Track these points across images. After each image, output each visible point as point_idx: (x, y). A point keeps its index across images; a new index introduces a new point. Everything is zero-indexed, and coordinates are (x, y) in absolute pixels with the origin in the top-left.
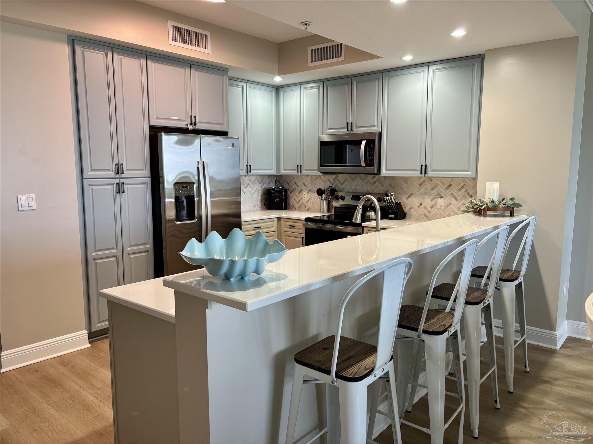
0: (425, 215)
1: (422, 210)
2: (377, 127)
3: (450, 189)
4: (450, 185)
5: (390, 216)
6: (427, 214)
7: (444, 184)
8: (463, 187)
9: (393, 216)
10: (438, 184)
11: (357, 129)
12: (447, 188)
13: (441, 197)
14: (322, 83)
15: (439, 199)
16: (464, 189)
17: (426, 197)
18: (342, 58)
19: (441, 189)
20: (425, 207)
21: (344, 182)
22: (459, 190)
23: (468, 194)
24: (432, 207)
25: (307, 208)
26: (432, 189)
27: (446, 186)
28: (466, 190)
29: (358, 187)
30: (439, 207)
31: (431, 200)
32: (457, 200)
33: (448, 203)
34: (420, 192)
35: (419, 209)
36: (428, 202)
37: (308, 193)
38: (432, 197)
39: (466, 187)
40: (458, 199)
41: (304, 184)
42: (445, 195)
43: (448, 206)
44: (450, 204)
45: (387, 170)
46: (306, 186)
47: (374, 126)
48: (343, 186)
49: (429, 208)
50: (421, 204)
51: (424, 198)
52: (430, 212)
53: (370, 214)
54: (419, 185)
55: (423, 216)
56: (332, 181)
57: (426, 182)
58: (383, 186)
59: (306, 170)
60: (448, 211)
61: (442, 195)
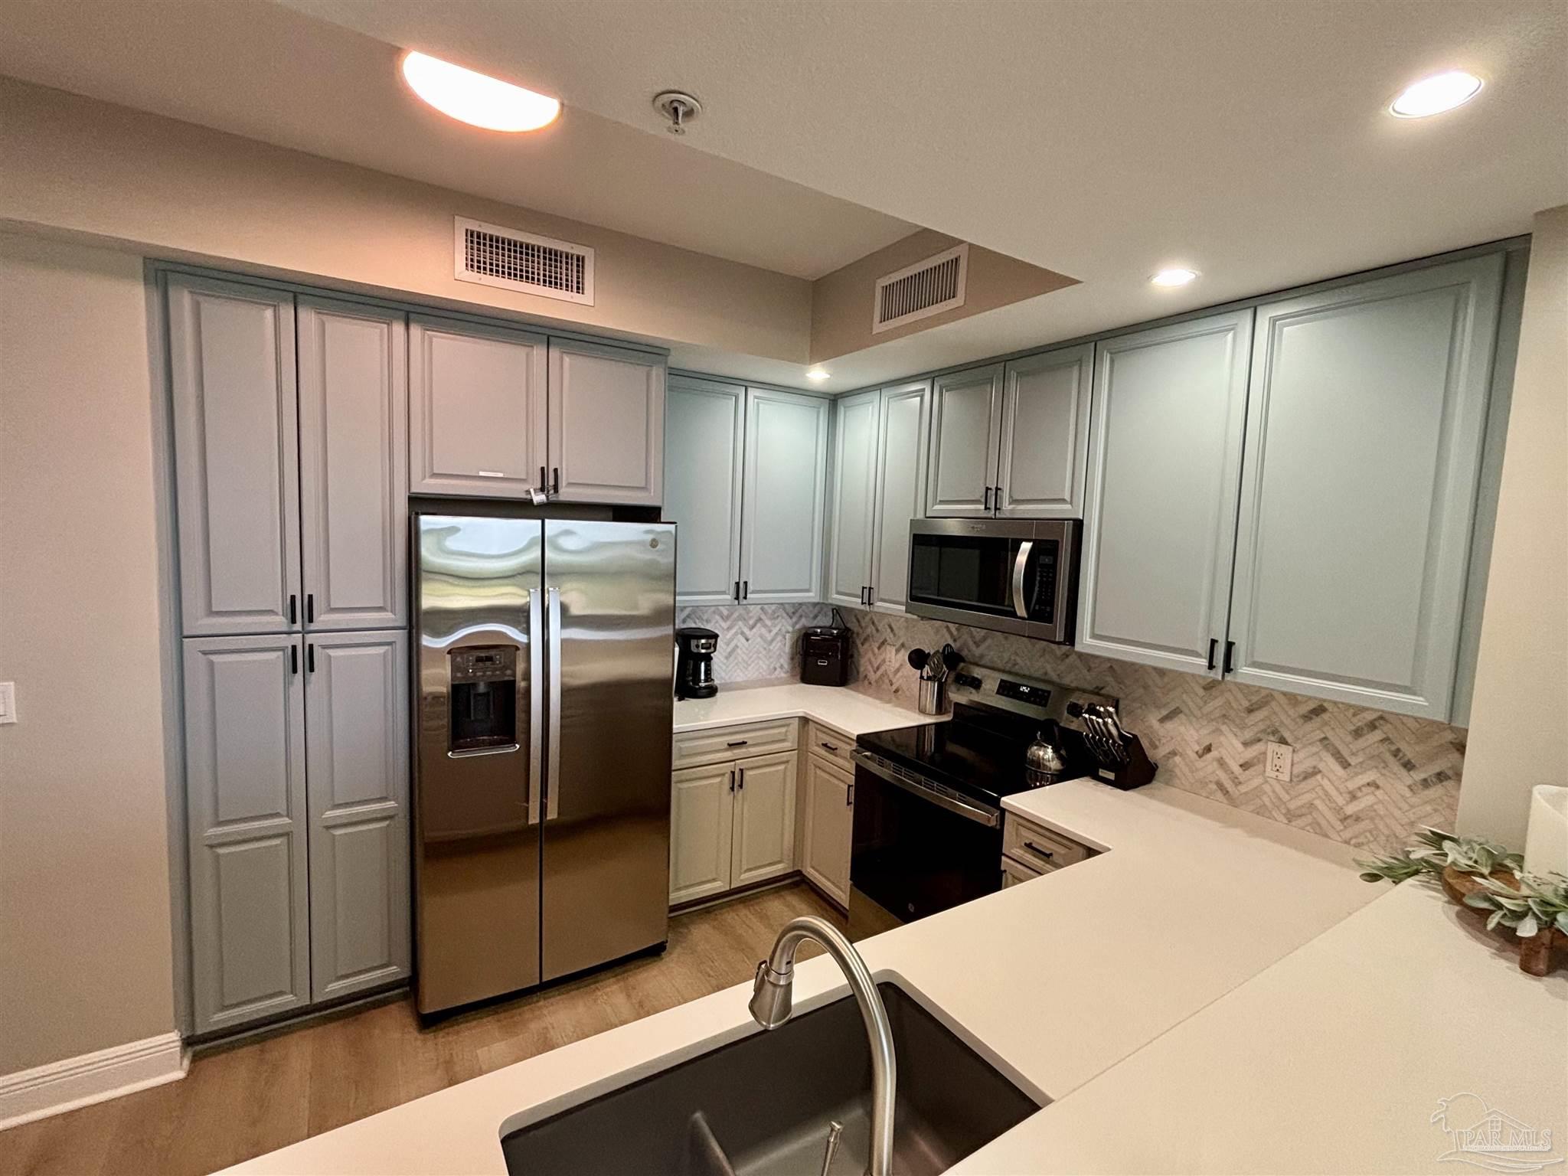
0: (1220, 786)
1: (1208, 766)
2: (1071, 503)
3: (1317, 721)
4: (1320, 710)
5: (1102, 773)
6: (1227, 783)
7: (1294, 700)
9: (1111, 776)
10: (1270, 697)
11: (1011, 507)
12: (1308, 718)
13: (1283, 741)
14: (929, 382)
15: (1272, 747)
16: (1377, 735)
17: (1224, 728)
18: (958, 301)
19: (1286, 718)
20: (1221, 762)
22: (1358, 733)
23: (1396, 753)
24: (1245, 766)
25: (894, 688)
26: (1250, 711)
27: (1304, 709)
28: (1386, 740)
29: (1019, 660)
30: (1270, 772)
31: (1246, 744)
32: (1345, 765)
33: (1307, 765)
34: (1207, 709)
35: (1200, 764)
36: (1232, 747)
37: (898, 651)
38: (1248, 735)
40: (1353, 761)
41: (892, 630)
42: (1297, 739)
43: (1307, 776)
44: (1316, 772)
45: (1094, 636)
46: (894, 635)
47: (1063, 501)
48: (983, 647)
49: (1237, 770)
50: (1208, 749)
51: (1218, 731)
52: (1237, 783)
53: (1041, 753)
55: (1215, 787)
56: (954, 632)
59: (883, 600)
60: (1306, 794)
61: (1287, 735)
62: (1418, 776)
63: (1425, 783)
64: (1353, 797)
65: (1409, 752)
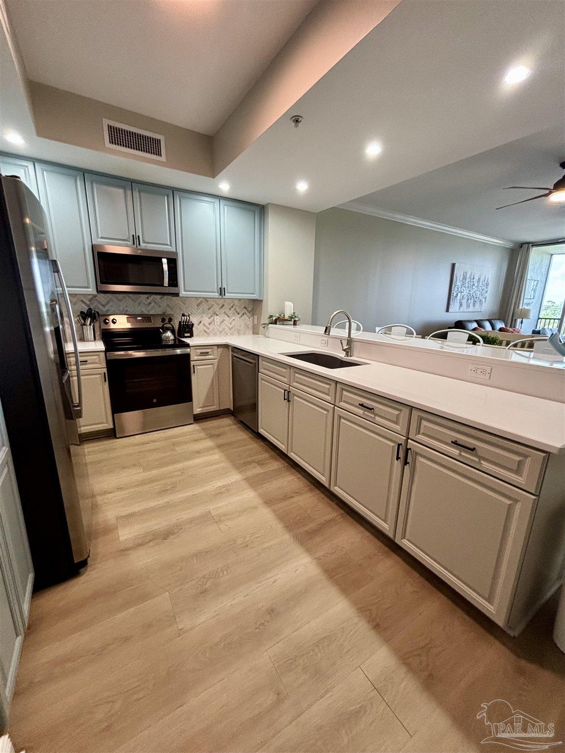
0: (205, 331)
1: (201, 327)
2: (170, 245)
3: (223, 308)
4: (223, 306)
5: (186, 335)
6: (207, 330)
7: (218, 305)
8: (232, 307)
9: (189, 335)
10: (213, 305)
12: (221, 308)
13: (217, 315)
15: (216, 317)
17: (204, 315)
18: (163, 158)
19: (216, 308)
20: (204, 325)
21: (108, 302)
22: (230, 309)
23: (236, 312)
24: (210, 324)
26: (209, 309)
27: (220, 306)
28: (235, 309)
29: (128, 309)
30: (216, 324)
31: (209, 318)
32: (229, 317)
33: (222, 319)
34: (199, 311)
35: (199, 327)
36: (206, 320)
38: (209, 316)
39: (234, 307)
42: (220, 314)
43: (223, 322)
44: (224, 320)
45: (185, 291)
47: (166, 244)
49: (207, 324)
50: (200, 322)
51: (202, 316)
52: (208, 329)
53: (167, 335)
54: (197, 306)
55: (203, 332)
56: (88, 303)
57: (203, 303)
58: (160, 307)
60: (223, 326)
61: (217, 313)
62: (240, 315)
63: (241, 316)
64: (231, 324)
65: (238, 311)
